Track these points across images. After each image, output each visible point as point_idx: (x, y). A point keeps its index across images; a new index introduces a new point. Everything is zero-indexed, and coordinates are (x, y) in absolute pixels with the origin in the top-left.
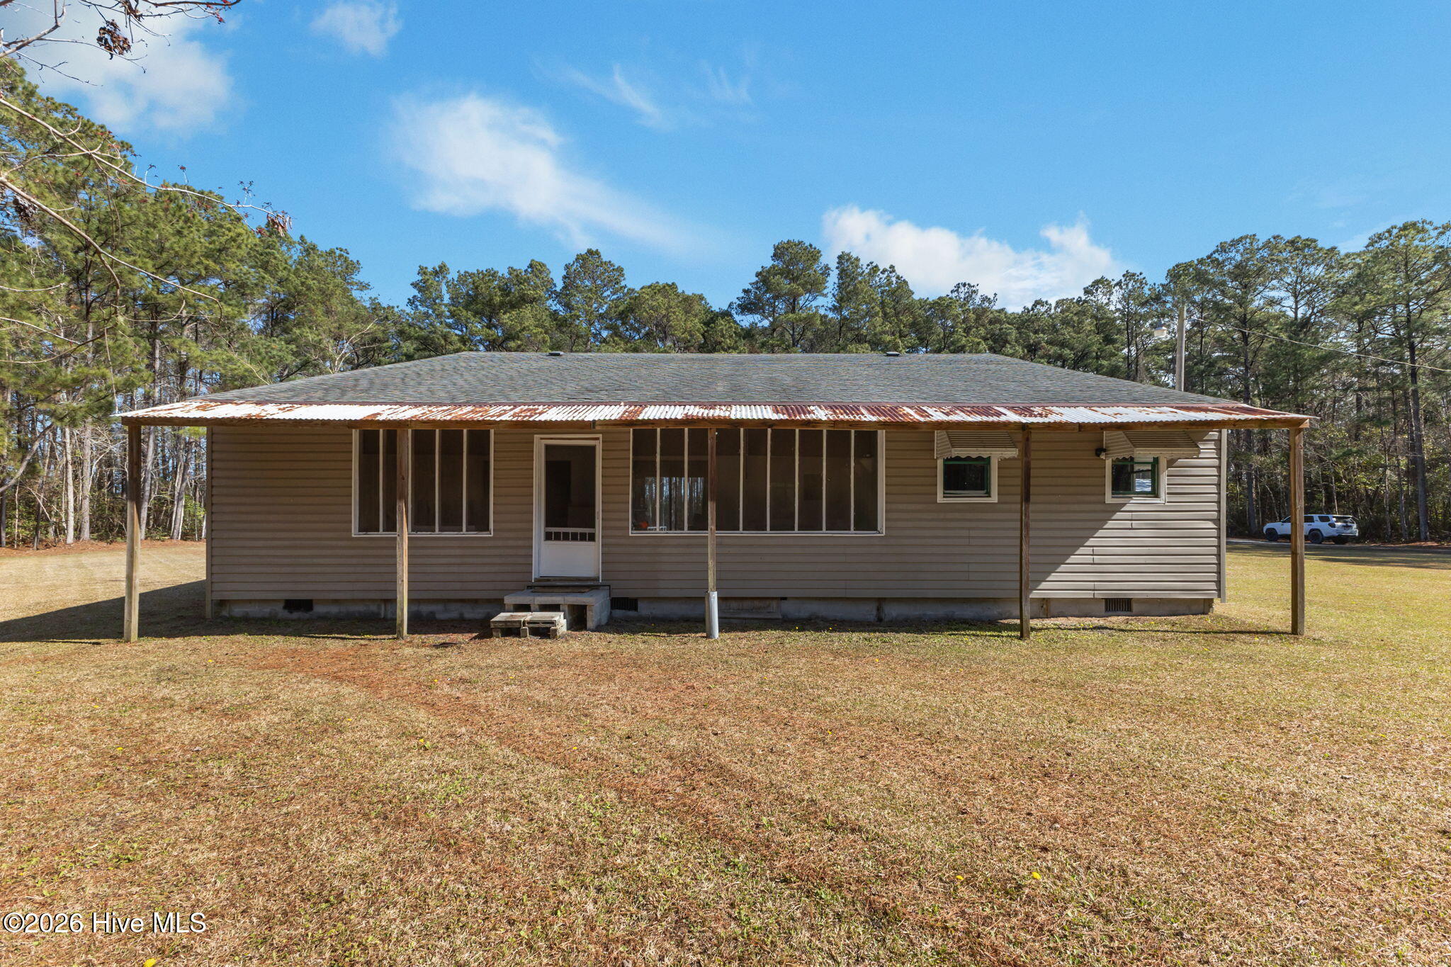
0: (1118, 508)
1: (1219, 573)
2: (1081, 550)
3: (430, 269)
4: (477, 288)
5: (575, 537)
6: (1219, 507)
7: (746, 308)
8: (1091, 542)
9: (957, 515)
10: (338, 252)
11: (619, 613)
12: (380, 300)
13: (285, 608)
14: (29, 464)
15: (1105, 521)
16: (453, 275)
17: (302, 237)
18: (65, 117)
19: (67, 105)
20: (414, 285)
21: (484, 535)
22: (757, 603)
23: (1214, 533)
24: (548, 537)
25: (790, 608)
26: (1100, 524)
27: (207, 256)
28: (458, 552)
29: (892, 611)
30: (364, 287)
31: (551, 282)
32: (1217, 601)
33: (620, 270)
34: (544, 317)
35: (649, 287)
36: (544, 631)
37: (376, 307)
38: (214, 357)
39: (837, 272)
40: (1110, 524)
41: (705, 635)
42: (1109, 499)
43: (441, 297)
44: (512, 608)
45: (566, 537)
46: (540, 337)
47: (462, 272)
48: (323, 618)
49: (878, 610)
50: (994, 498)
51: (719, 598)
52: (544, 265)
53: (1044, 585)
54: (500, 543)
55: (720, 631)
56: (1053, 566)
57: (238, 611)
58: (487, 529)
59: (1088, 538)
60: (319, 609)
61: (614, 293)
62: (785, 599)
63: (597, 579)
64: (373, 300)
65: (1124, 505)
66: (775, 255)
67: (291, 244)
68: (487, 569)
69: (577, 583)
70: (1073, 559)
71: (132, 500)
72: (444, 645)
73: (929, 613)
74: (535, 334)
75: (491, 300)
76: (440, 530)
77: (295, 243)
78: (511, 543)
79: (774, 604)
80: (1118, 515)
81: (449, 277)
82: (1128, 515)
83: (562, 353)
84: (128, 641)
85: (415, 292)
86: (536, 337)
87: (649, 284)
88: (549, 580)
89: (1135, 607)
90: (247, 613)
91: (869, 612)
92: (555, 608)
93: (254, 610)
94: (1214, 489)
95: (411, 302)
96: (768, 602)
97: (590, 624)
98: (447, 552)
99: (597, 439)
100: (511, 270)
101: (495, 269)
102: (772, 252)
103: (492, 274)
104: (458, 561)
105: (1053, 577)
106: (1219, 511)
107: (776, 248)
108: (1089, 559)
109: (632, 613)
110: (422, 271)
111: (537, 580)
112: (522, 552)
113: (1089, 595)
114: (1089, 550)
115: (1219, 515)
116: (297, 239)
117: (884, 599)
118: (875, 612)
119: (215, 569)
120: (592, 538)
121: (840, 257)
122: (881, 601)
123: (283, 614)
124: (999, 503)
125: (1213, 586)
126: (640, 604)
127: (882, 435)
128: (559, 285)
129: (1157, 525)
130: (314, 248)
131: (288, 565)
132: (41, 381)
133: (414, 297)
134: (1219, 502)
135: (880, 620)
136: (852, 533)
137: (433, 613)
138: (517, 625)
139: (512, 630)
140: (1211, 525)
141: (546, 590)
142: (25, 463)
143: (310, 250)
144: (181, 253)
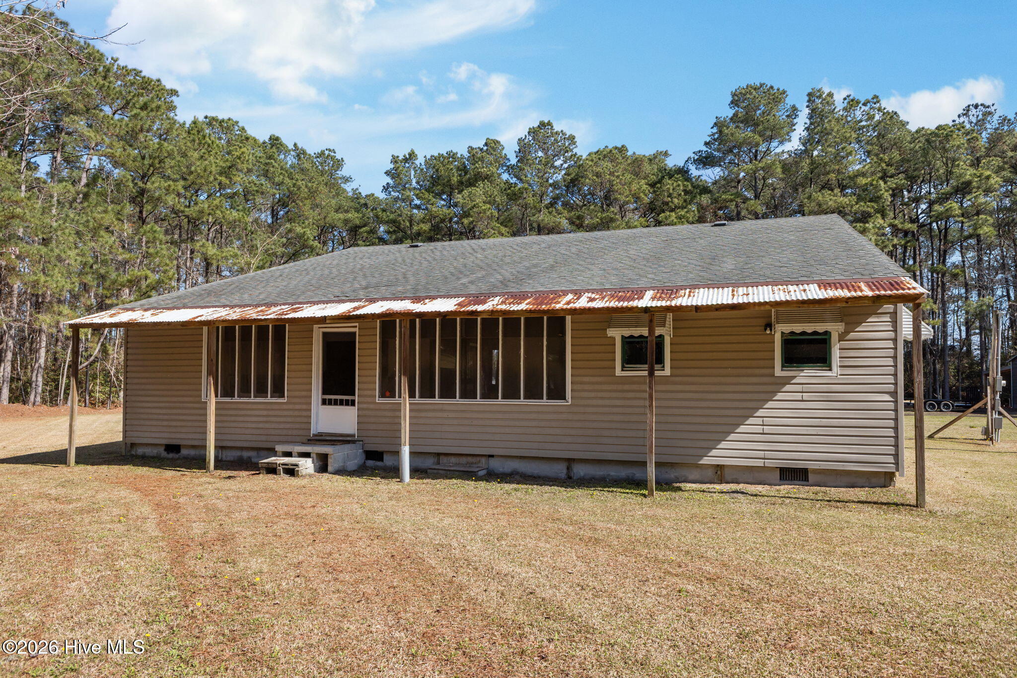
0: (787, 381)
1: (896, 446)
2: (751, 421)
3: (401, 157)
4: (437, 170)
5: (342, 403)
6: (896, 379)
7: (705, 161)
8: (760, 413)
9: (635, 387)
10: (327, 152)
11: (370, 463)
12: (360, 190)
13: (165, 450)
14: (102, 345)
15: (775, 393)
16: (420, 161)
17: (295, 145)
18: (135, 78)
19: (135, 70)
20: (388, 173)
21: (281, 400)
22: (470, 459)
23: (892, 406)
24: (324, 402)
25: (496, 465)
26: (770, 395)
27: (221, 174)
28: (265, 413)
29: (580, 470)
30: (347, 180)
31: (506, 158)
32: (897, 474)
33: (572, 138)
34: (496, 193)
35: (596, 153)
36: (291, 471)
37: (357, 196)
38: (224, 254)
39: (807, 111)
40: (779, 396)
41: (398, 480)
42: (778, 372)
43: (410, 181)
44: (281, 454)
45: (336, 403)
46: (488, 213)
47: (428, 157)
48: (186, 458)
49: (568, 469)
50: (667, 372)
51: (411, 453)
52: (498, 142)
53: (714, 452)
54: (291, 407)
55: (411, 477)
56: (723, 435)
57: (140, 451)
58: (283, 396)
59: (758, 409)
60: (184, 452)
61: (565, 162)
62: (492, 456)
63: (353, 436)
64: (354, 190)
65: (794, 377)
66: (732, 102)
67: (288, 151)
68: (282, 426)
69: (341, 438)
70: (742, 429)
71: (73, 376)
72: (230, 477)
73: (612, 473)
74: (485, 211)
75: (449, 181)
76: (255, 397)
77: (290, 151)
78: (297, 407)
79: (483, 460)
80: (788, 388)
81: (417, 162)
82: (799, 388)
83: (419, 244)
84: (69, 466)
85: (389, 180)
86: (485, 213)
87: (596, 150)
88: (322, 436)
89: (811, 477)
90: (145, 453)
91: (560, 470)
92: (306, 455)
93: (149, 451)
94: (890, 362)
95: (386, 188)
96: (478, 459)
97: (330, 468)
98: (257, 413)
99: (356, 327)
100: (471, 149)
101: (454, 151)
102: (730, 99)
103: (452, 155)
104: (264, 419)
105: (723, 445)
106: (896, 384)
107: (734, 95)
108: (759, 429)
109: (379, 464)
110: (395, 160)
111: (314, 435)
112: (305, 413)
113: (760, 463)
114: (759, 421)
115: (896, 388)
116: (291, 146)
117: (574, 460)
118: (565, 471)
119: (128, 422)
120: (353, 403)
121: (809, 95)
122: (570, 461)
123: (164, 454)
124: (671, 376)
125: (891, 459)
126: (385, 457)
127: (569, 318)
128: (514, 161)
129: (828, 396)
130: (304, 153)
131: (167, 420)
132: (107, 283)
133: (388, 183)
134: (895, 375)
135: (570, 478)
136: (545, 401)
137: (250, 458)
138: (274, 466)
139: (272, 470)
140: (887, 397)
141: (312, 442)
142: (100, 344)
143: (300, 153)
144: (202, 174)
